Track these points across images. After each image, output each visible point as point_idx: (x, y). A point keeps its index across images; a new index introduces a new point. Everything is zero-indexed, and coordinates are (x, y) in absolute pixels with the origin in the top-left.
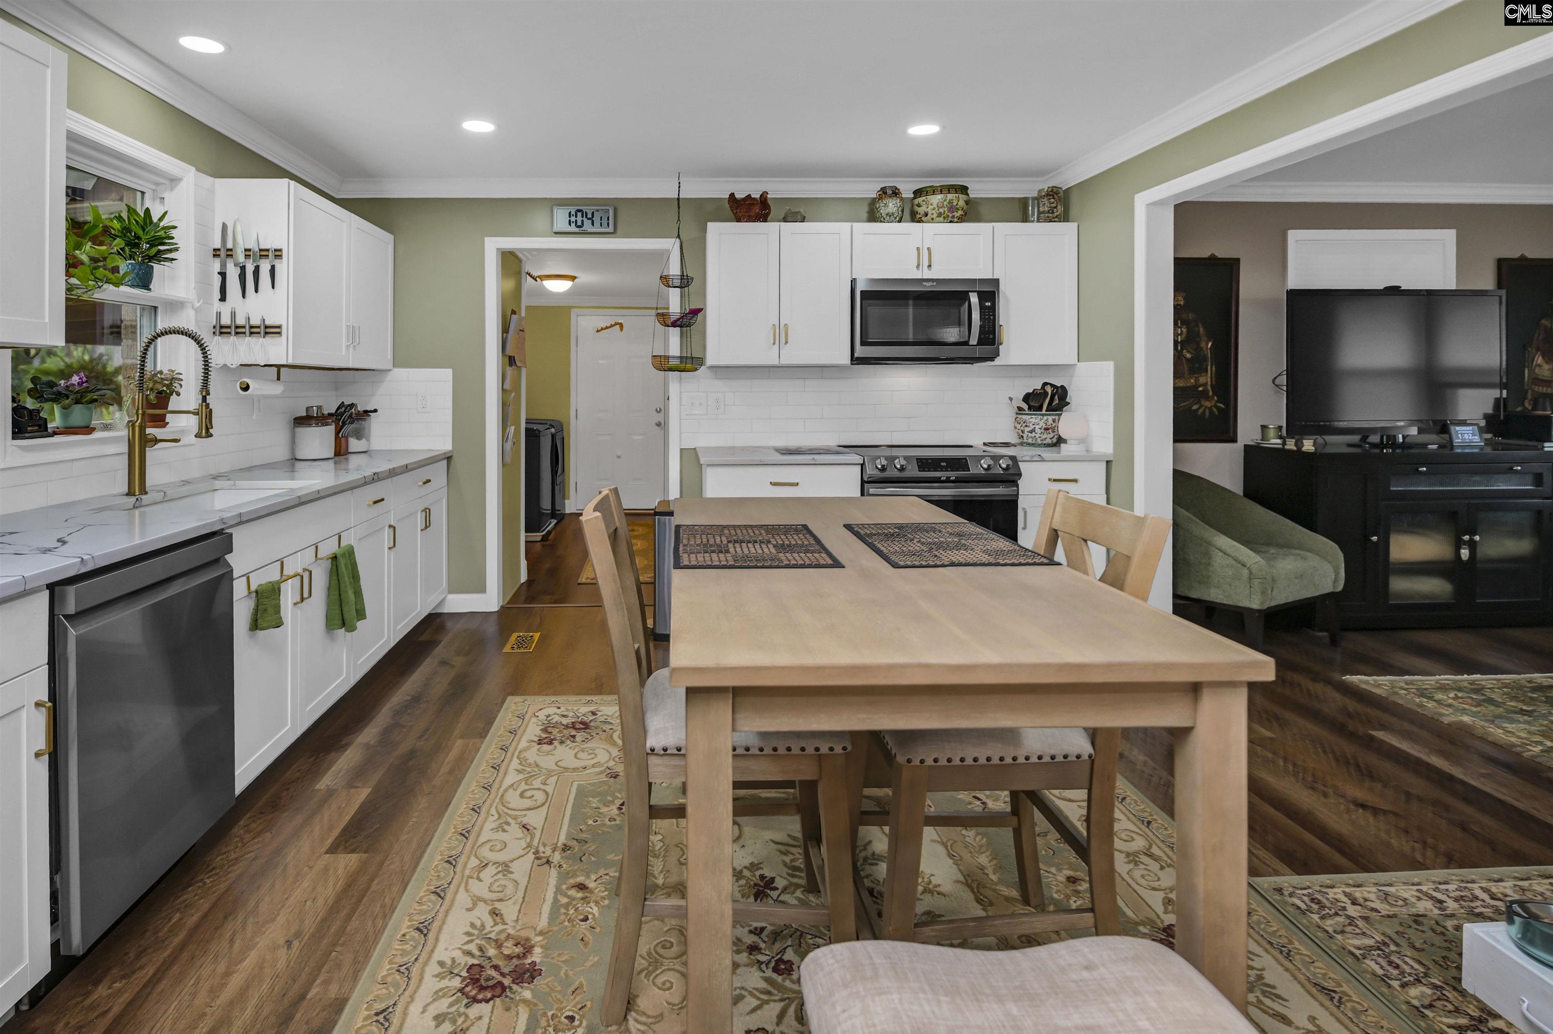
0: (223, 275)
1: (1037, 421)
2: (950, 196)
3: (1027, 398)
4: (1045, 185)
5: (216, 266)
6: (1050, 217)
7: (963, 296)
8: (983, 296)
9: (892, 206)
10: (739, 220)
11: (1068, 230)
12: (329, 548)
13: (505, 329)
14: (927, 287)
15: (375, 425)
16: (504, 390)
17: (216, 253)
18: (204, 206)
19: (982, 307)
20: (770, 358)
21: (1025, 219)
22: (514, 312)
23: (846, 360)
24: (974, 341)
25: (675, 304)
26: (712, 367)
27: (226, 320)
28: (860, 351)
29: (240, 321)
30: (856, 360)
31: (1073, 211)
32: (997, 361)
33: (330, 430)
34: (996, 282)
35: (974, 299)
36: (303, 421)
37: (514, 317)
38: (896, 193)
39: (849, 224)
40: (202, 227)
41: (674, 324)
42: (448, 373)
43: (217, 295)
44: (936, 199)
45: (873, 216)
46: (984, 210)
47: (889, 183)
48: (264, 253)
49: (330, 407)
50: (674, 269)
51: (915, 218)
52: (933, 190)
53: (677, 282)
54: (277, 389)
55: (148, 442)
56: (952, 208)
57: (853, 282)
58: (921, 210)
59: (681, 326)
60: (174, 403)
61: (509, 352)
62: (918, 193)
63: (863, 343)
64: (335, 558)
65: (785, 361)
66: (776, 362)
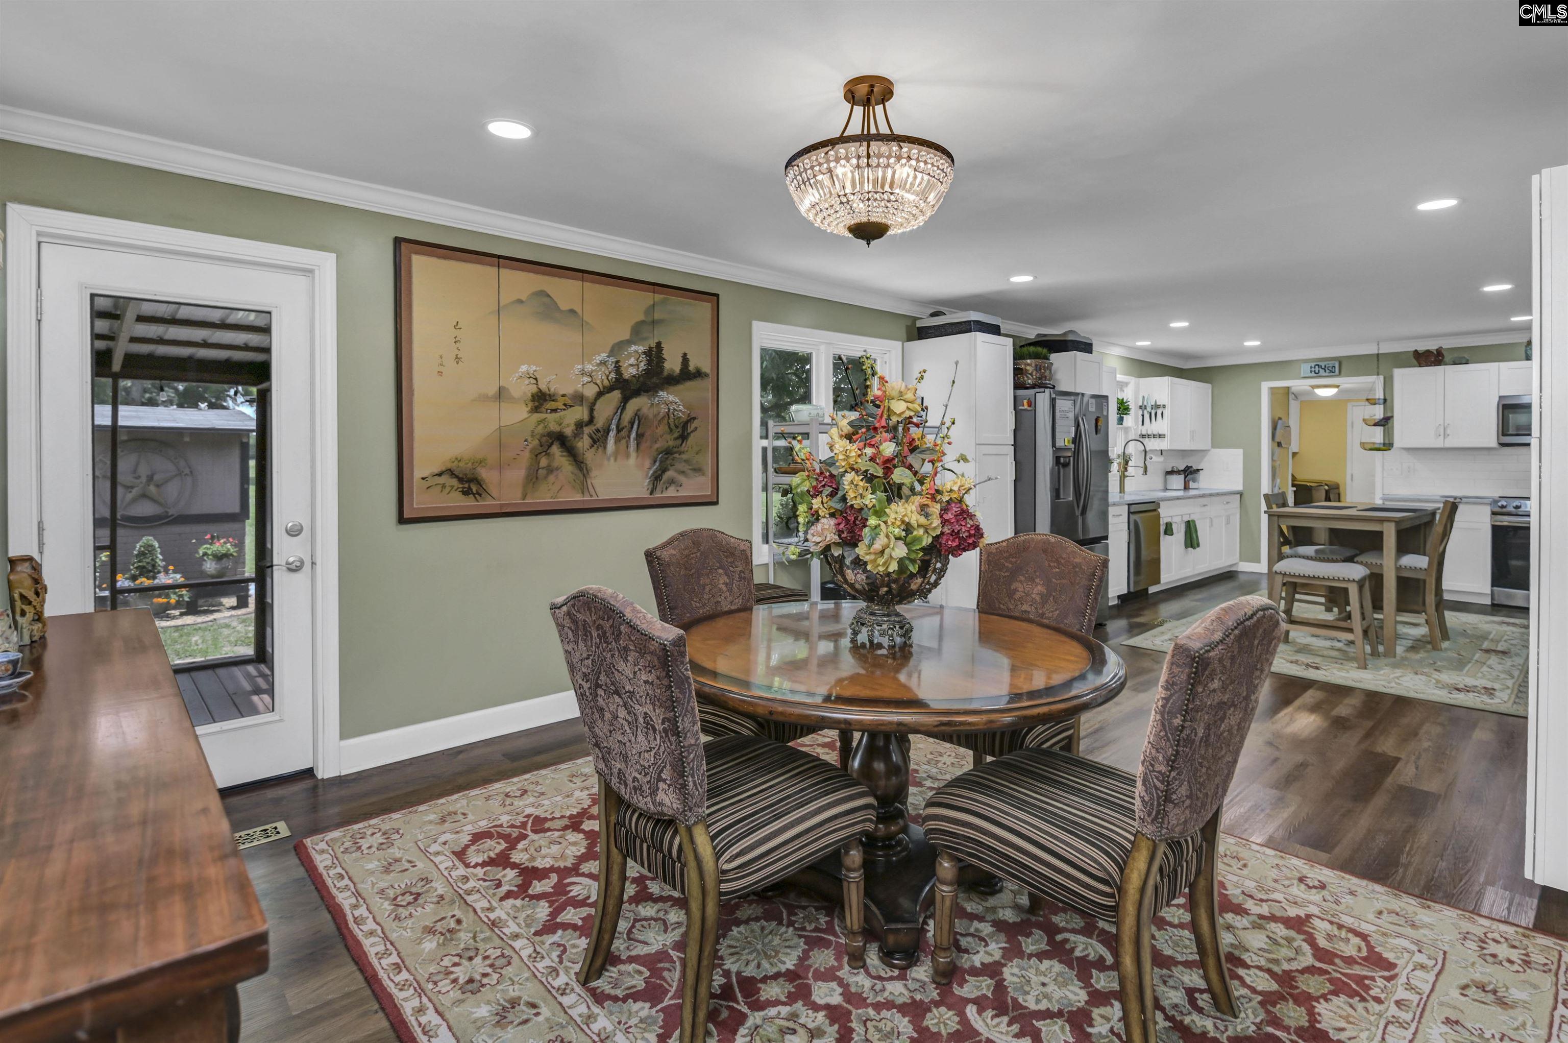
0: (1143, 415)
5: (1140, 412)
10: (1422, 365)
12: (1186, 518)
13: (1274, 428)
15: (1202, 476)
16: (1273, 460)
17: (1141, 407)
18: (1137, 391)
20: (1439, 443)
22: (1280, 419)
23: (1495, 445)
25: (1378, 412)
26: (1399, 449)
27: (1144, 433)
28: (1503, 438)
29: (1149, 433)
30: (1499, 444)
33: (1182, 477)
36: (1168, 473)
37: (1280, 422)
39: (1497, 364)
40: (1136, 398)
41: (1375, 425)
42: (1240, 451)
43: (1141, 423)
48: (1158, 407)
49: (1182, 468)
50: (1380, 395)
53: (1382, 401)
54: (1161, 459)
55: (1125, 476)
57: (1499, 399)
59: (1383, 426)
60: (1130, 463)
61: (1277, 440)
63: (1503, 434)
64: (1189, 522)
65: (1447, 445)
66: (1441, 445)
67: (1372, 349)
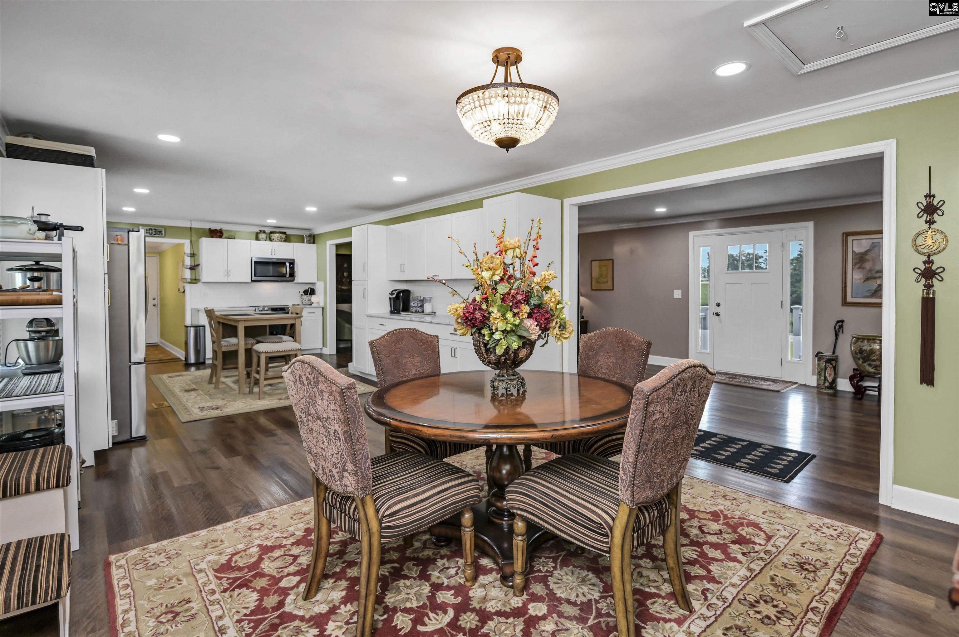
1: (306, 298)
2: (281, 235)
3: (304, 292)
4: (308, 233)
6: (309, 242)
7: (285, 263)
8: (290, 264)
9: (263, 236)
10: (212, 237)
11: (315, 245)
14: (274, 260)
19: (290, 267)
20: (225, 280)
21: (303, 242)
23: (250, 281)
24: (288, 276)
26: (204, 283)
28: (254, 278)
30: (253, 281)
31: (316, 241)
32: (295, 282)
34: (294, 260)
35: (287, 264)
38: (264, 232)
39: (250, 241)
41: (188, 269)
44: (277, 235)
45: (257, 239)
46: (292, 238)
47: (262, 229)
50: (188, 250)
51: (271, 240)
52: (275, 232)
53: (189, 255)
56: (281, 238)
57: (251, 258)
58: (272, 238)
59: (191, 269)
62: (271, 233)
63: (255, 276)
65: (230, 281)
66: (226, 281)
67: (187, 225)
